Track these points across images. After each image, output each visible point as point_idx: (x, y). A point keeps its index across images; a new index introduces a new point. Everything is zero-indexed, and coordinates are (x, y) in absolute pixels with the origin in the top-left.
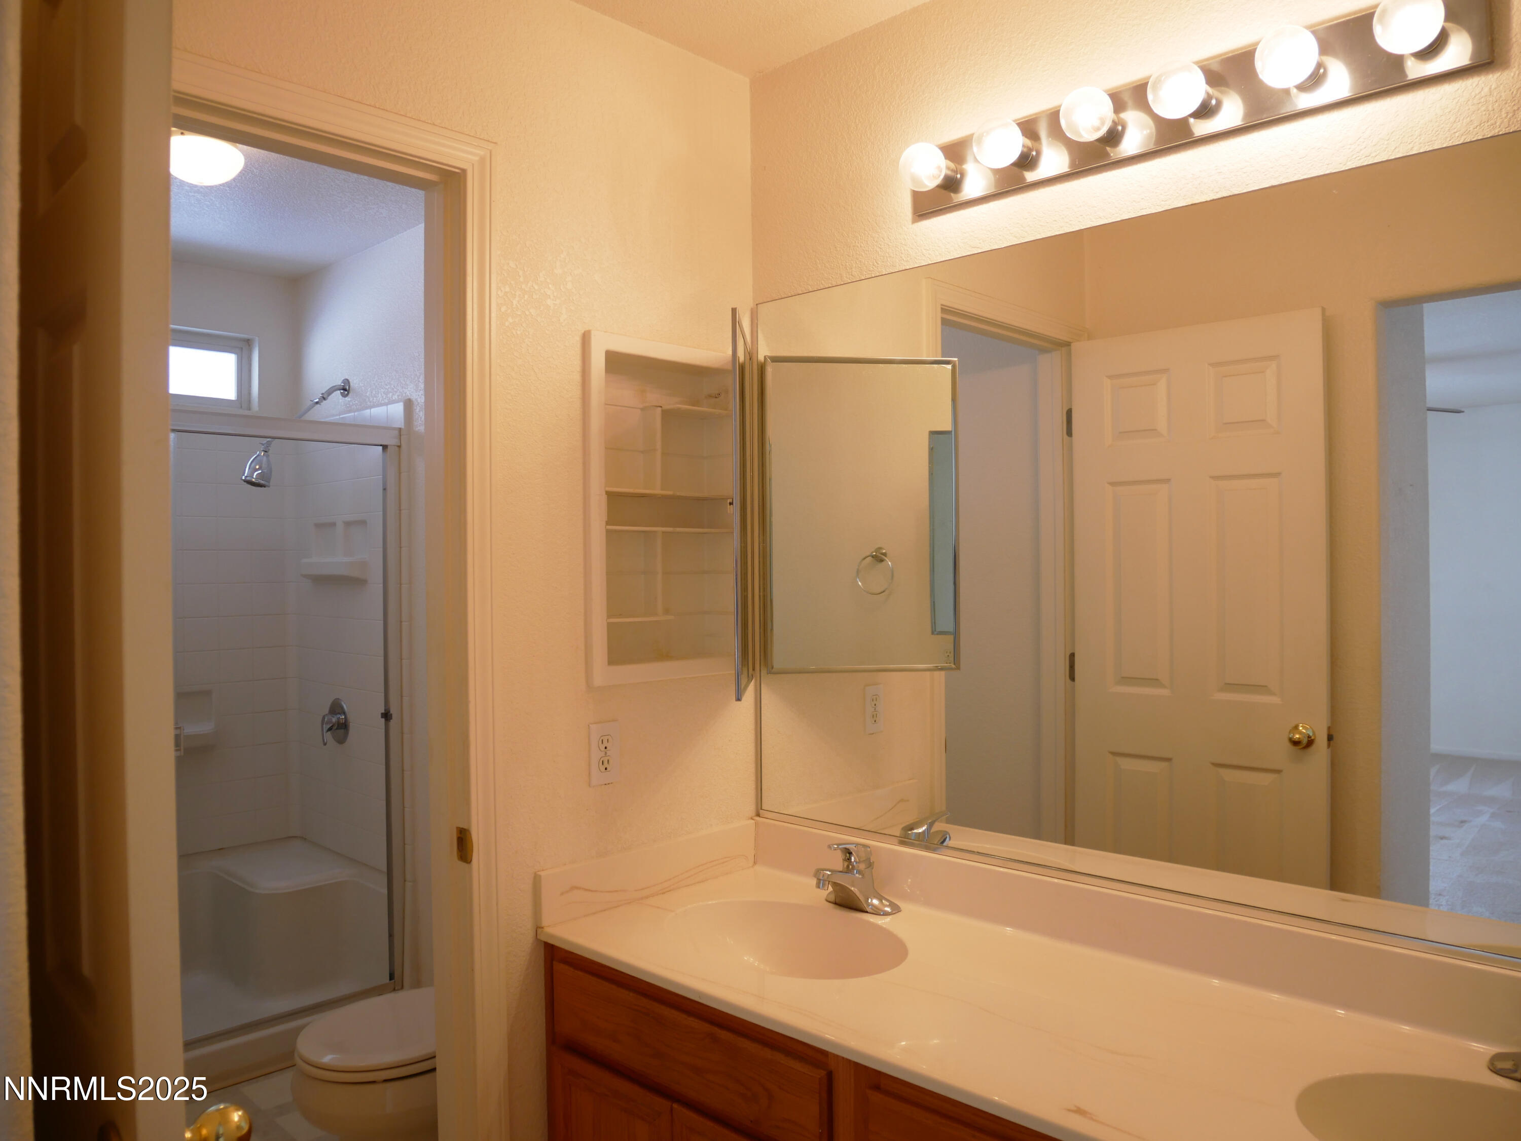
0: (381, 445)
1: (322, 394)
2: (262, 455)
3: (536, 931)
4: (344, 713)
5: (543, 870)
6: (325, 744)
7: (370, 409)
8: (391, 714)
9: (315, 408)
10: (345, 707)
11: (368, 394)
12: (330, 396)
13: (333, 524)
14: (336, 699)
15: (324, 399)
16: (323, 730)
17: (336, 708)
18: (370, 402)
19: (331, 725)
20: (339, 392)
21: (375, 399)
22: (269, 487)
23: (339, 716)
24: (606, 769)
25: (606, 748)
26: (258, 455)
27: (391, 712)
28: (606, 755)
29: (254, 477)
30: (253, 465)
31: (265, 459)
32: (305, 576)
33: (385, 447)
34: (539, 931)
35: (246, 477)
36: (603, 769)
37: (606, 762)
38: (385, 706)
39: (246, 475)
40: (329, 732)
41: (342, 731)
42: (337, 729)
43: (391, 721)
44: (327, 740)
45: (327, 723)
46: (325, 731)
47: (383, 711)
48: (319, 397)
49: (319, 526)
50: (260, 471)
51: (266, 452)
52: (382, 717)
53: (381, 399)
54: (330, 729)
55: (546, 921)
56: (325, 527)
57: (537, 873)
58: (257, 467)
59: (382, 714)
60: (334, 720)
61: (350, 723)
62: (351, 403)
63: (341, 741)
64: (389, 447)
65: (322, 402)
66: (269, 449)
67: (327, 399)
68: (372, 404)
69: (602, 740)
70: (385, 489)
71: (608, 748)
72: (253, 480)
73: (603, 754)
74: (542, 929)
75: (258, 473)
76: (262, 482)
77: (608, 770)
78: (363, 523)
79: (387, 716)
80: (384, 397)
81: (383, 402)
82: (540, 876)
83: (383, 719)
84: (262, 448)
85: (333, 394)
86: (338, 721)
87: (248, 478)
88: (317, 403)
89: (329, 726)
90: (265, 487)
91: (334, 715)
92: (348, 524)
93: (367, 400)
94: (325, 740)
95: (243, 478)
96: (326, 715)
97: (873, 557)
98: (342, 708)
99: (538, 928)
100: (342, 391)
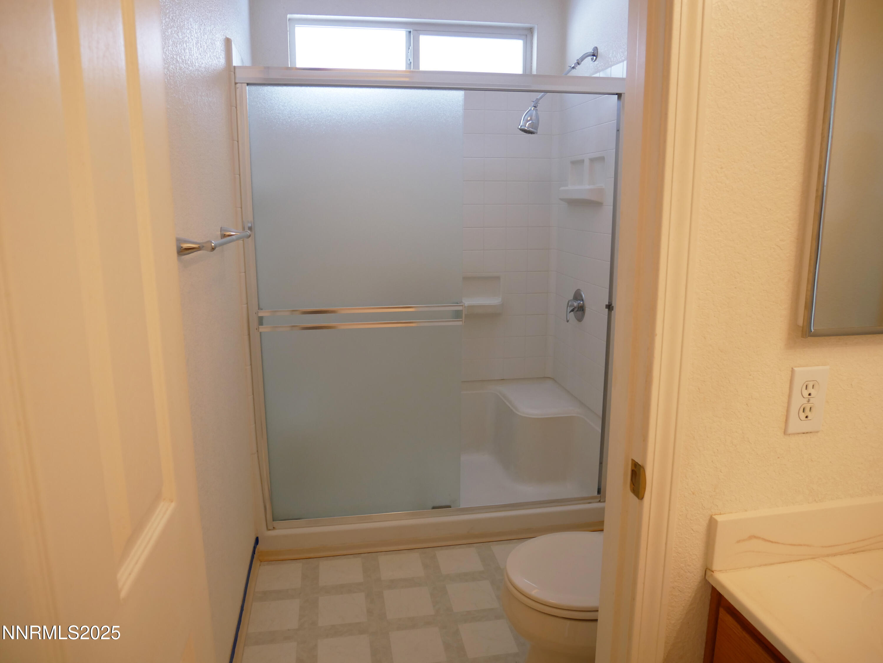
0: (617, 94)
1: (577, 60)
2: (533, 109)
3: (706, 571)
4: (583, 300)
5: (720, 514)
6: (568, 321)
7: (611, 67)
8: (613, 306)
9: (572, 71)
10: (583, 296)
11: (610, 56)
12: (583, 61)
13: (582, 161)
14: (578, 289)
15: (579, 64)
16: (567, 311)
17: (578, 296)
18: (612, 62)
19: (573, 308)
20: (590, 58)
21: (615, 58)
22: (537, 133)
23: (579, 302)
24: (807, 417)
25: (810, 395)
26: (530, 110)
27: (613, 305)
28: (809, 402)
29: (527, 126)
30: (526, 117)
31: (534, 111)
32: (562, 200)
33: (619, 95)
34: (709, 572)
35: (521, 126)
36: (803, 416)
37: (807, 410)
38: (609, 300)
39: (521, 125)
40: (572, 313)
41: (581, 312)
42: (577, 311)
43: (612, 311)
44: (569, 319)
45: (570, 306)
46: (568, 312)
47: (607, 304)
48: (575, 62)
49: (574, 163)
50: (531, 122)
51: (535, 107)
52: (606, 308)
53: (619, 57)
54: (572, 311)
55: (717, 565)
56: (577, 163)
57: (714, 516)
58: (529, 119)
59: (606, 305)
60: (576, 304)
61: (586, 307)
62: (598, 66)
63: (580, 319)
64: (622, 94)
65: (577, 66)
66: (537, 105)
67: (581, 64)
68: (613, 63)
69: (807, 386)
70: (618, 130)
71: (812, 396)
72: (526, 128)
73: (805, 401)
74: (712, 573)
75: (529, 123)
76: (531, 129)
77: (809, 418)
78: (602, 159)
79: (610, 307)
80: (622, 56)
81: (621, 60)
82: (716, 521)
83: (607, 310)
84: (533, 104)
85: (586, 59)
86: (578, 306)
87: (522, 127)
88: (573, 68)
89: (571, 309)
90: (534, 133)
91: (576, 301)
92: (592, 160)
93: (610, 60)
94: (568, 319)
95: (519, 127)
96: (570, 300)
98: (582, 296)
99: (707, 570)
100: (592, 57)
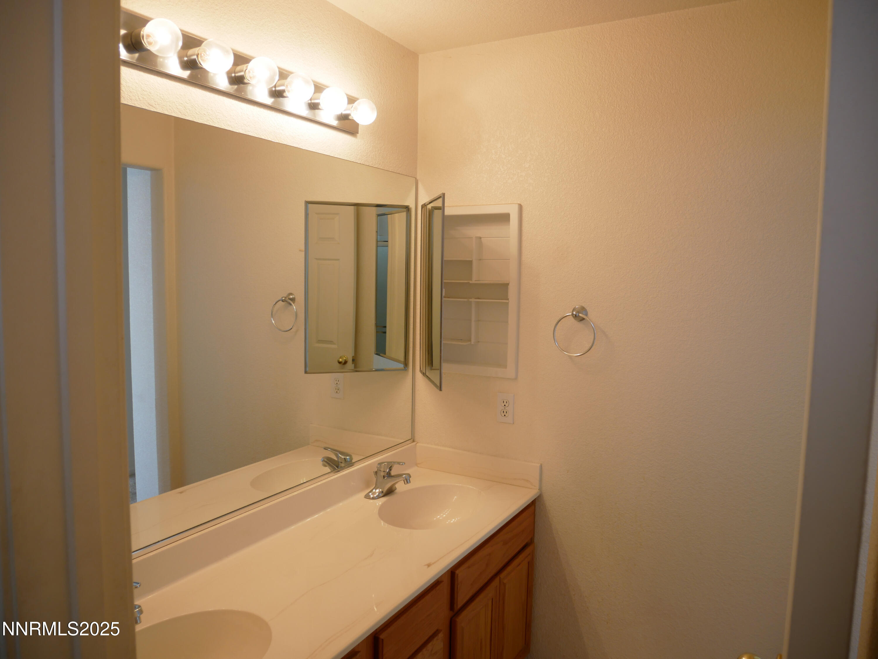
97: (283, 301)
